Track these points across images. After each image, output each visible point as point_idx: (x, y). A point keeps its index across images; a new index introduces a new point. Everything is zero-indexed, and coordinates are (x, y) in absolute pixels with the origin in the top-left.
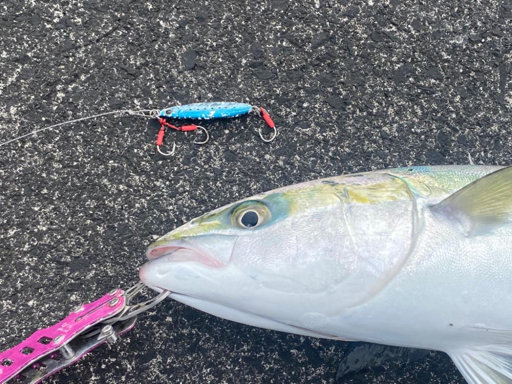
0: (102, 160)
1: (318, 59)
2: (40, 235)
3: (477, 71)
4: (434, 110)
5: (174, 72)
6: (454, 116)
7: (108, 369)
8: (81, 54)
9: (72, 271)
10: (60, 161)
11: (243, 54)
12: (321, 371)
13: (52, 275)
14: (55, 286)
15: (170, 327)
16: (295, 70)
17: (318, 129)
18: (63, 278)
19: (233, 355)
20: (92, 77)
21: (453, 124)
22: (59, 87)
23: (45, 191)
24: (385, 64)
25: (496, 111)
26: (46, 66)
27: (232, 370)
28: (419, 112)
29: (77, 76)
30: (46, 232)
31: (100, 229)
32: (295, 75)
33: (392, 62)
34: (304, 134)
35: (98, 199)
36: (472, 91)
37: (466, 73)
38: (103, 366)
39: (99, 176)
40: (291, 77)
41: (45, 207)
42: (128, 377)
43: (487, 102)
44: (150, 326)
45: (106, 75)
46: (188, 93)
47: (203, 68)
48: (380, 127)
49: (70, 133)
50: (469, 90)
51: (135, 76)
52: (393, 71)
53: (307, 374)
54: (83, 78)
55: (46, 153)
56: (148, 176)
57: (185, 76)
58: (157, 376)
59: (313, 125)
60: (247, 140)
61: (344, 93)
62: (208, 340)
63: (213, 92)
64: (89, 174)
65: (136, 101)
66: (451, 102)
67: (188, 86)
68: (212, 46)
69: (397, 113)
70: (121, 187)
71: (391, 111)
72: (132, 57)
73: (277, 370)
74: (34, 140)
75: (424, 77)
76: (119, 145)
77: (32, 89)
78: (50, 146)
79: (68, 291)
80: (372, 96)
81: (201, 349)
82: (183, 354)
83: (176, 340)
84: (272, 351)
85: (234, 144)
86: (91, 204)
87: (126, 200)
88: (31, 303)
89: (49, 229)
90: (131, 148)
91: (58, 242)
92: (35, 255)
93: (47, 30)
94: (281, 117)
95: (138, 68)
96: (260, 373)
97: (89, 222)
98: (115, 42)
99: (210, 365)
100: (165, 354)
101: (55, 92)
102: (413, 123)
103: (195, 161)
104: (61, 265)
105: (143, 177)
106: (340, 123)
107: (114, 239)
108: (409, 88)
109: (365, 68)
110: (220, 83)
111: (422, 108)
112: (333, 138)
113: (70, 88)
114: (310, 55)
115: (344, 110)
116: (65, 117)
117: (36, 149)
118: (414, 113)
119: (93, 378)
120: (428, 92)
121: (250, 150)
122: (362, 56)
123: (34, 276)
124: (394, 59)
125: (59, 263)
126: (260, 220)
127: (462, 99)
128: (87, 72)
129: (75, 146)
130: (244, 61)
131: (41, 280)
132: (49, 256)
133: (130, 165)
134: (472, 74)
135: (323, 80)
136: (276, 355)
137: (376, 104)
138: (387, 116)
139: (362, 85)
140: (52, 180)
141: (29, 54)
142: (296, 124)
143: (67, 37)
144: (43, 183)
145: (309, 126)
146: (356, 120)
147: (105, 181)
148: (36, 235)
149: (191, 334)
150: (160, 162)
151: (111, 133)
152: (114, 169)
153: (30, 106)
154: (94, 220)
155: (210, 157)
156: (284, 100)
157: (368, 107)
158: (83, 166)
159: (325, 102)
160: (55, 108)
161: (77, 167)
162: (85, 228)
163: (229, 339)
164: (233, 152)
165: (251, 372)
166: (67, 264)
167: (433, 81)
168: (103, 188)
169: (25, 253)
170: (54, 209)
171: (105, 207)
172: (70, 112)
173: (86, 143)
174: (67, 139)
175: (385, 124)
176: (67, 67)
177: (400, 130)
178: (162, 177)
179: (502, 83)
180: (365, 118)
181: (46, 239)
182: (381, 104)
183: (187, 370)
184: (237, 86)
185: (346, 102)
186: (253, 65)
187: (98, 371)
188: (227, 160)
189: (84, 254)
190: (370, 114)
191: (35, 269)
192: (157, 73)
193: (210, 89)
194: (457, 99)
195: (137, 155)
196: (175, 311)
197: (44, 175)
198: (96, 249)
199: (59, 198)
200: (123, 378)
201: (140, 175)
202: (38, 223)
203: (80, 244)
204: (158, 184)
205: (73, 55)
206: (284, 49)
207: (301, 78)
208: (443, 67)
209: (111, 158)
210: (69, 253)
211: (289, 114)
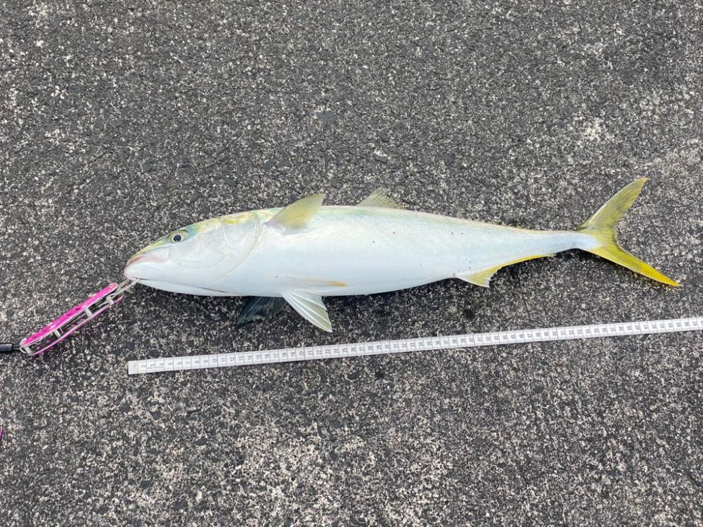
0: (101, 224)
1: (220, 160)
2: (70, 265)
3: (311, 161)
4: (287, 183)
5: (139, 174)
6: (298, 185)
7: (111, 330)
8: (86, 168)
9: (88, 282)
10: (78, 226)
11: (178, 161)
12: (227, 323)
13: (77, 285)
14: (79, 290)
15: (144, 307)
16: (208, 167)
17: (222, 198)
18: (83, 286)
19: (178, 319)
20: (93, 180)
21: (298, 190)
22: (75, 187)
23: (71, 242)
24: (259, 160)
25: (322, 181)
26: (67, 177)
27: (179, 326)
28: (279, 185)
29: (85, 180)
30: (73, 263)
31: (102, 260)
32: (207, 170)
33: (262, 159)
34: (214, 201)
35: (100, 244)
36: (309, 171)
37: (305, 162)
38: (109, 329)
39: (100, 232)
40: (205, 171)
41: (71, 250)
42: (122, 334)
43: (317, 177)
44: (133, 308)
45: (101, 178)
46: (147, 184)
47: (155, 170)
48: (257, 194)
49: (83, 211)
50: (307, 171)
51: (117, 178)
52: (264, 164)
53: (220, 325)
54: (88, 181)
55: (70, 222)
56: (127, 230)
57: (145, 176)
58: (138, 332)
59: (219, 196)
60: (182, 207)
61: (236, 178)
62: (165, 312)
63: (161, 183)
64: (94, 231)
65: (118, 191)
66: (297, 178)
67: (147, 181)
68: (159, 158)
69: (266, 186)
70: (113, 237)
71: (262, 185)
72: (115, 168)
73: (204, 324)
74: (63, 216)
75: (281, 166)
76: (110, 215)
77: (60, 190)
78: (72, 218)
79: (87, 292)
80: (252, 178)
81: (161, 317)
82: (152, 321)
83: (147, 313)
84: (201, 315)
85: (175, 209)
86: (96, 247)
87: (115, 243)
88: (67, 300)
89: (74, 261)
90: (117, 216)
91: (80, 268)
92: (67, 275)
93: (66, 157)
94: (201, 193)
95: (118, 173)
96: (194, 326)
97: (96, 256)
98: (105, 160)
99: (167, 324)
100: (141, 321)
101: (73, 190)
102: (275, 191)
103: (153, 220)
104: (82, 279)
105: (124, 231)
106: (234, 193)
107: (110, 264)
108: (273, 173)
109: (247, 164)
110: (165, 177)
111: (280, 182)
112: (231, 202)
113: (81, 187)
114: (216, 159)
115: (236, 187)
116: (79, 202)
117: (64, 220)
118: (276, 186)
119: (103, 335)
120: (284, 173)
121: (184, 212)
122: (245, 157)
123: (68, 286)
124: (264, 157)
125: (81, 278)
126: (182, 238)
127: (303, 176)
128: (90, 178)
129: (86, 217)
130: (178, 165)
131: (72, 288)
132: (75, 275)
133: (117, 225)
134: (309, 162)
135: (223, 172)
136: (203, 317)
137: (254, 182)
138: (261, 189)
139: (246, 172)
140: (73, 236)
141: (57, 171)
142: (209, 196)
143: (78, 160)
144: (70, 237)
145: (217, 197)
146: (243, 192)
147: (103, 234)
148: (67, 265)
149: (155, 310)
150: (133, 222)
151: (105, 209)
152: (108, 228)
153: (60, 198)
154: (98, 255)
155: (161, 218)
156: (202, 184)
157: (249, 184)
158: (91, 227)
159: (225, 184)
160: (73, 198)
161: (87, 228)
162: (94, 260)
163: (176, 311)
164: (174, 214)
165: (189, 327)
166: (85, 279)
167: (286, 167)
168: (103, 238)
169: (62, 275)
170: (76, 251)
171: (104, 248)
172: (82, 200)
173: (92, 215)
174: (81, 214)
175: (260, 193)
176: (78, 176)
177: (268, 195)
178: (135, 230)
179: (326, 166)
180: (248, 190)
181: (73, 267)
182: (257, 182)
183: (154, 328)
184: (175, 179)
185: (237, 183)
186: (183, 167)
187: (106, 331)
188: (172, 218)
189: (94, 273)
190: (251, 188)
191: (68, 282)
192: (129, 175)
193: (159, 181)
194: (300, 176)
195: (120, 220)
196: (146, 299)
197: (70, 234)
198: (101, 270)
199: (79, 245)
200: (120, 334)
201: (123, 230)
202: (68, 259)
203: (92, 269)
204: (133, 234)
205: (82, 169)
206: (201, 156)
207: (211, 171)
208: (292, 160)
209: (106, 222)
210: (86, 273)
211: (205, 191)
